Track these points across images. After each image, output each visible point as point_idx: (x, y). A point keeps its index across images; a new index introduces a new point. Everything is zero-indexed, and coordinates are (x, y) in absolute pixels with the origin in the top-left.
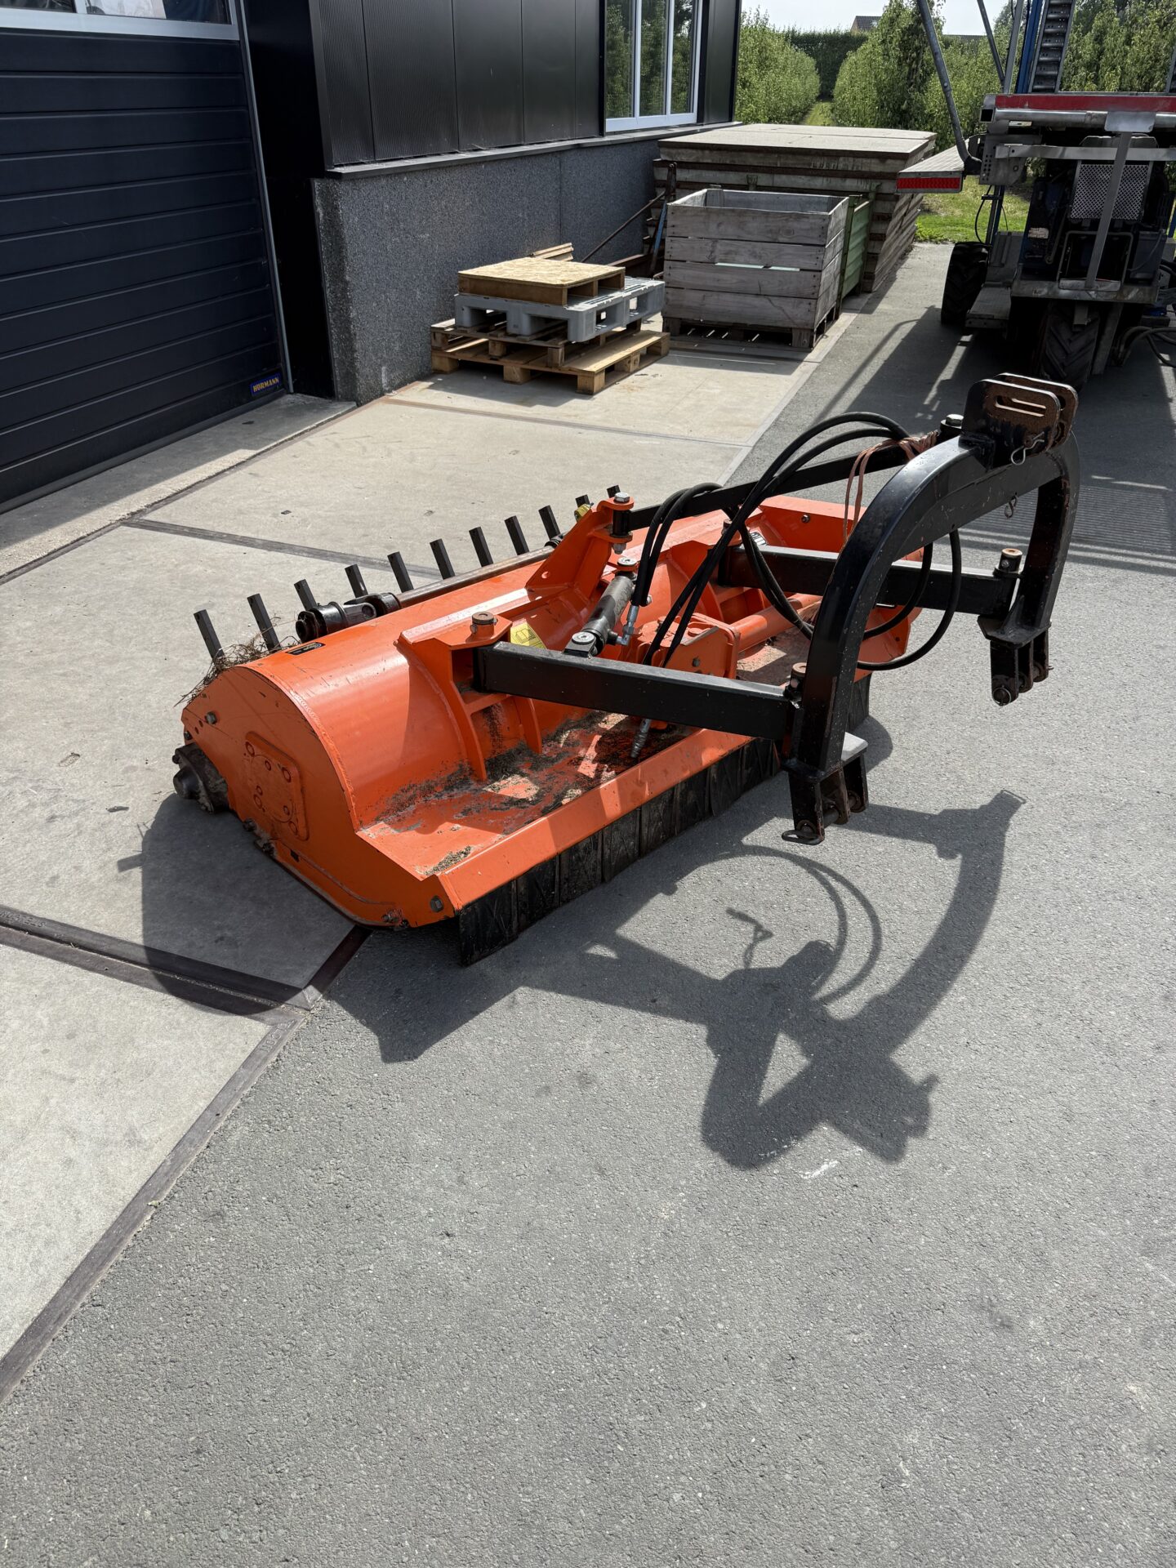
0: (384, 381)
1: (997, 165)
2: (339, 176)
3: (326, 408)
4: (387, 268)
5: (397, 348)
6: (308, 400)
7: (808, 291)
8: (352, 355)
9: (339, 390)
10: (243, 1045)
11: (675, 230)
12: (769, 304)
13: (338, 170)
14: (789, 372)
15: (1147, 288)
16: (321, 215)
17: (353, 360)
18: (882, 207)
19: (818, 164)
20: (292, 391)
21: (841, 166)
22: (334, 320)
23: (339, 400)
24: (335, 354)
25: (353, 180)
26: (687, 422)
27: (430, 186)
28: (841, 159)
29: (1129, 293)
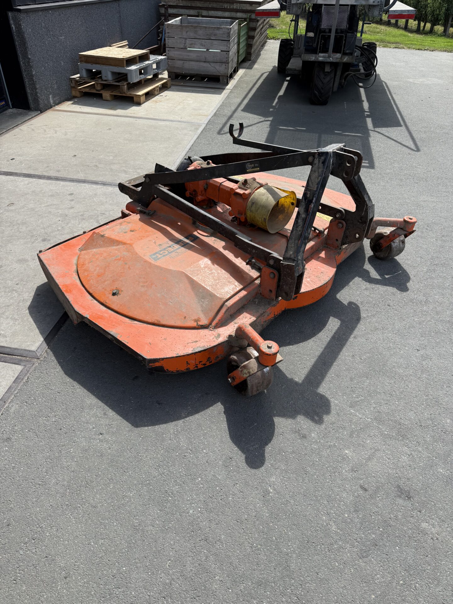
0: (52, 101)
1: (293, 7)
2: (19, 10)
3: (27, 114)
4: (47, 52)
5: (56, 87)
6: (19, 111)
7: (224, 60)
8: (36, 91)
9: (32, 106)
10: (13, 375)
11: (169, 34)
12: (210, 66)
13: (19, 7)
14: (220, 93)
15: (351, 57)
16: (14, 28)
17: (36, 93)
18: (252, 25)
19: (226, 6)
20: (11, 107)
21: (235, 7)
22: (26, 75)
23: (32, 111)
24: (28, 91)
25: (26, 12)
26: (180, 115)
27: (62, 15)
28: (235, 4)
29: (344, 59)
